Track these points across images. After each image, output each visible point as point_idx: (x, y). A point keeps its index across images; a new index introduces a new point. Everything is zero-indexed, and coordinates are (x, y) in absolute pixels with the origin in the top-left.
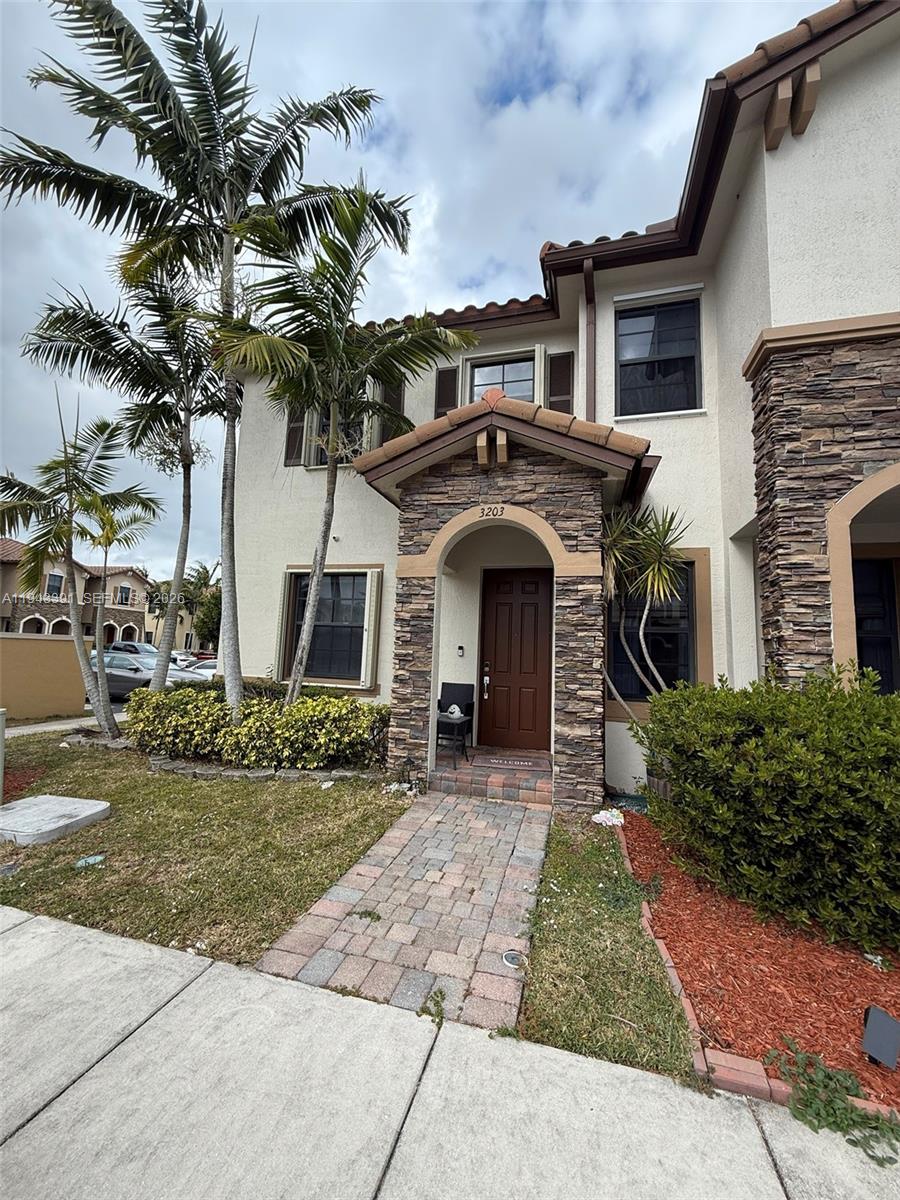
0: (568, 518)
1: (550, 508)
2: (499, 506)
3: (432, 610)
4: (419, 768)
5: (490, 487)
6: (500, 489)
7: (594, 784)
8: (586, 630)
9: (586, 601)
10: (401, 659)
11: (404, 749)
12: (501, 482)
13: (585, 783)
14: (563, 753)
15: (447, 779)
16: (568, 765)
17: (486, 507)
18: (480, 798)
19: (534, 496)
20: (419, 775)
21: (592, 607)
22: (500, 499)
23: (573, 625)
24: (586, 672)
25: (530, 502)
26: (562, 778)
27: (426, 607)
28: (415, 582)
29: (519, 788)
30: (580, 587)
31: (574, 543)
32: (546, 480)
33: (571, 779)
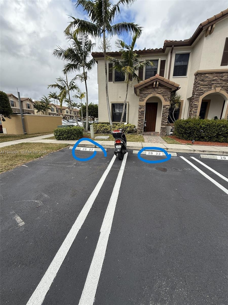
0: (166, 96)
1: (163, 94)
2: (155, 94)
4: (142, 132)
5: (154, 91)
6: (156, 91)
9: (167, 109)
12: (156, 90)
13: (164, 133)
14: (162, 129)
15: (146, 134)
16: (162, 131)
17: (153, 94)
19: (161, 92)
22: (156, 92)
23: (165, 112)
24: (166, 119)
25: (160, 93)
27: (144, 110)
30: (166, 107)
31: (166, 100)
32: (163, 90)
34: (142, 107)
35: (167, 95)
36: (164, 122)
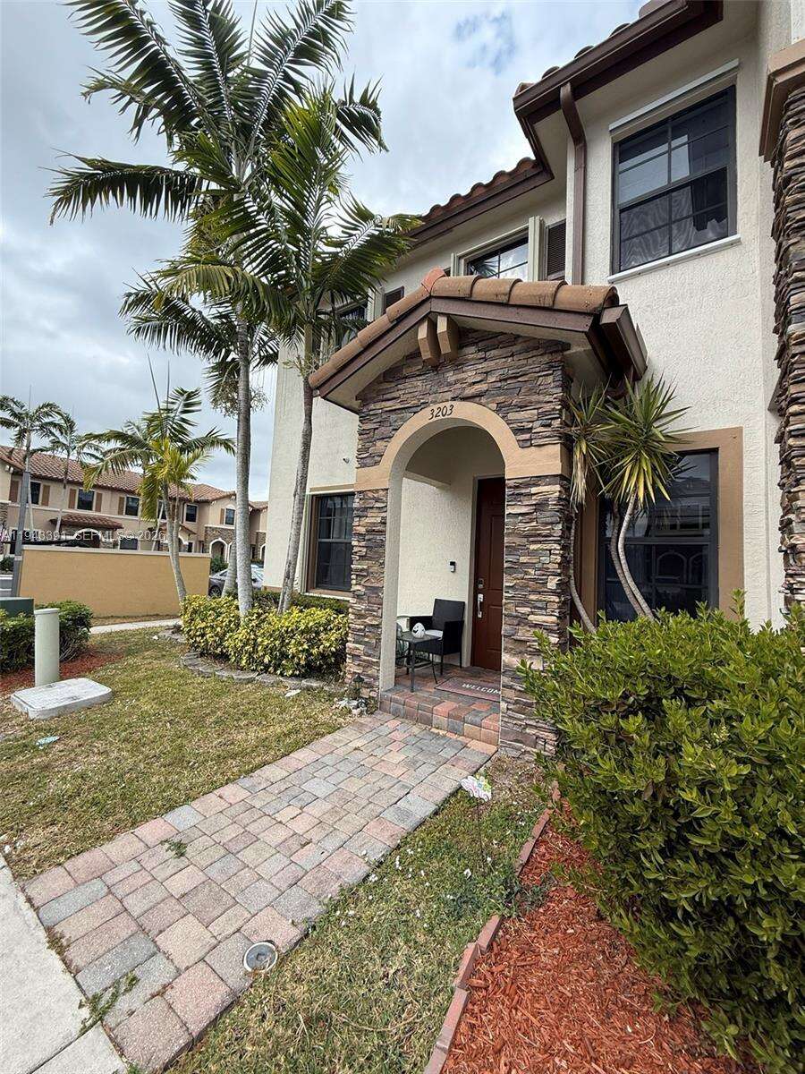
1: (501, 399)
2: (448, 404)
3: (385, 523)
4: (370, 686)
5: (440, 384)
6: (449, 384)
8: (540, 542)
9: (540, 506)
10: (358, 574)
11: (359, 665)
12: (451, 376)
13: (536, 727)
14: (511, 687)
15: (396, 701)
16: (516, 702)
17: (435, 407)
18: (424, 726)
19: (483, 387)
20: (371, 694)
21: (548, 514)
22: (450, 395)
23: (525, 536)
24: (540, 593)
25: (480, 395)
26: (510, 717)
27: (379, 520)
28: (370, 495)
29: (464, 722)
30: (534, 490)
31: (527, 436)
34: (372, 503)
35: (534, 398)
36: (526, 624)
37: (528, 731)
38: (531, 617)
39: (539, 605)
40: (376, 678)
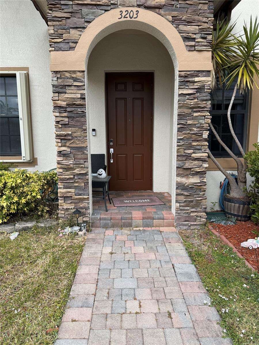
0: (189, 23)
2: (135, 9)
3: (84, 99)
4: (83, 215)
7: (201, 212)
8: (199, 111)
9: (200, 90)
10: (62, 139)
11: (71, 203)
13: (196, 212)
14: (182, 194)
15: (105, 219)
16: (185, 201)
17: (124, 9)
18: (128, 228)
20: (85, 219)
21: (204, 94)
22: (135, 2)
23: (191, 108)
24: (198, 141)
26: (181, 210)
27: (79, 96)
28: (68, 75)
29: (153, 219)
30: (196, 79)
31: (193, 43)
33: (186, 210)
34: (70, 82)
36: (190, 159)
37: (192, 214)
38: (193, 155)
39: (198, 147)
40: (87, 208)
